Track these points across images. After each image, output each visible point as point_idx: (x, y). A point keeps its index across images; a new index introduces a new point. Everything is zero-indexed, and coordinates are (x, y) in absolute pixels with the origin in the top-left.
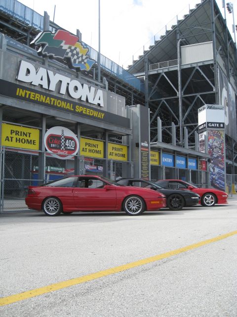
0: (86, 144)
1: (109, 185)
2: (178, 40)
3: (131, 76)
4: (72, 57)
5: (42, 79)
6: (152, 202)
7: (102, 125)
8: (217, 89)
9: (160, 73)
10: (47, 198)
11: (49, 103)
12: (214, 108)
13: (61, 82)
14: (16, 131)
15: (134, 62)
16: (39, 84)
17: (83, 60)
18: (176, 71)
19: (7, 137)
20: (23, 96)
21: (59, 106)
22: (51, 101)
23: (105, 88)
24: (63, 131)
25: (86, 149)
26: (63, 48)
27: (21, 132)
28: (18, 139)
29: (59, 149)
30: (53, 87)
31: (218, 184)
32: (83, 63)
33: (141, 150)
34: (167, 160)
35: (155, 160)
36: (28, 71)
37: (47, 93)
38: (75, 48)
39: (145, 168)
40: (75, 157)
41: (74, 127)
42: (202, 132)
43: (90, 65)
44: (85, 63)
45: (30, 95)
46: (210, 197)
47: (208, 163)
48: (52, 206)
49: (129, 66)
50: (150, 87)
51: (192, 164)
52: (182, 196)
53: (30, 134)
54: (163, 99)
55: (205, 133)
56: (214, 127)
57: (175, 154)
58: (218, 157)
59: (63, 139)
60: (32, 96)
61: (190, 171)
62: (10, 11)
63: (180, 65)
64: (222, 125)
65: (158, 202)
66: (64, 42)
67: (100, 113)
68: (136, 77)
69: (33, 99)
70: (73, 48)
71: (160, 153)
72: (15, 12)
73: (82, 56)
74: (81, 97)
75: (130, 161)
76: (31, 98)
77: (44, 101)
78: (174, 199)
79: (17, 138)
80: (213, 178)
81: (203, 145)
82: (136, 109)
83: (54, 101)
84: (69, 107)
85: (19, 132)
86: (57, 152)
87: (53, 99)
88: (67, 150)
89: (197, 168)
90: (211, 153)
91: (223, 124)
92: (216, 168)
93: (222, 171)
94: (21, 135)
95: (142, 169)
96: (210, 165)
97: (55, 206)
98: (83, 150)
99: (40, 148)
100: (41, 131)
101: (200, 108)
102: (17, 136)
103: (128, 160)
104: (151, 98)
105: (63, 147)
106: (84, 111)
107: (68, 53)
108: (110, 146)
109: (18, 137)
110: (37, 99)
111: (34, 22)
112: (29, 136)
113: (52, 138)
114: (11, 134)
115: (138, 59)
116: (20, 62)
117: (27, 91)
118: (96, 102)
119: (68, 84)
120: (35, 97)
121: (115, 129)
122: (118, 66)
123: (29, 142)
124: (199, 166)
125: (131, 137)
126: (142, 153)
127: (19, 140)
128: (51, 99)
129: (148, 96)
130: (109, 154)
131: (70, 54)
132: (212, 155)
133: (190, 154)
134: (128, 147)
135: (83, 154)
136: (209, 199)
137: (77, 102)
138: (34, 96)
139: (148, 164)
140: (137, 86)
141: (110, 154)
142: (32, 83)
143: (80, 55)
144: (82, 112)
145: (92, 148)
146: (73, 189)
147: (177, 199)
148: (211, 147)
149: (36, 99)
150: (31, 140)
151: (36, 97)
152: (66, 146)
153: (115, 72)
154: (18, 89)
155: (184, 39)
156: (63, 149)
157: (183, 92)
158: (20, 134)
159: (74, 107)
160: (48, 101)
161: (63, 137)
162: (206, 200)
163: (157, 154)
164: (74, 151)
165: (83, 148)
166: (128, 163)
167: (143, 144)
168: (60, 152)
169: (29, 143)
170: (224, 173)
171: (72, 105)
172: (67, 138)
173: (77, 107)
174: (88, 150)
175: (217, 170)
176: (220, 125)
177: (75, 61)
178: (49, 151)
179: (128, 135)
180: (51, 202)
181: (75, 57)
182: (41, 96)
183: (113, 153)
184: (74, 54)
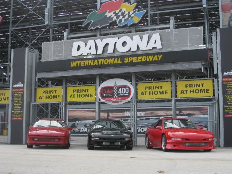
0: (145, 88)
4: (117, 20)
11: (97, 64)
16: (88, 53)
19: (71, 95)
20: (76, 66)
21: (106, 64)
22: (98, 62)
24: (115, 82)
26: (108, 16)
32: (130, 19)
36: (79, 48)
37: (97, 57)
38: (120, 11)
44: (132, 18)
45: (80, 63)
59: (115, 88)
60: (82, 63)
66: (108, 11)
67: (155, 56)
70: (118, 11)
73: (129, 12)
74: (131, 49)
76: (82, 65)
77: (92, 64)
83: (101, 62)
84: (117, 61)
86: (110, 100)
87: (100, 61)
88: (120, 96)
98: (142, 94)
105: (116, 95)
106: (134, 59)
107: (112, 18)
109: (79, 94)
110: (87, 64)
113: (105, 90)
114: (74, 93)
119: (116, 43)
127: (80, 96)
131: (115, 18)
142: (83, 54)
143: (126, 13)
144: (132, 61)
145: (154, 90)
149: (85, 65)
150: (89, 95)
151: (86, 63)
154: (72, 63)
158: (80, 91)
159: (122, 60)
160: (96, 63)
168: (112, 100)
169: (87, 97)
171: (120, 59)
173: (125, 59)
174: (148, 93)
177: (120, 21)
178: (102, 100)
181: (121, 17)
182: (90, 61)
183: (186, 91)
184: (120, 16)
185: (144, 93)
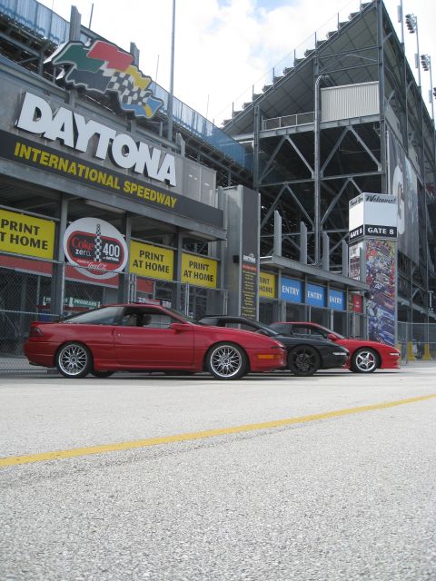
0: (142, 253)
1: (181, 322)
2: (317, 77)
3: (228, 139)
4: (120, 92)
5: (62, 129)
6: (260, 357)
7: (172, 220)
8: (384, 167)
9: (281, 137)
10: (65, 344)
11: (75, 174)
12: (379, 200)
13: (97, 135)
14: (12, 222)
15: (235, 114)
16: (58, 139)
17: (140, 99)
18: (312, 133)
20: (28, 157)
21: (92, 179)
22: (78, 169)
23: (179, 152)
24: (99, 226)
25: (141, 262)
26: (104, 74)
27: (21, 224)
28: (15, 237)
29: (91, 259)
30: (82, 145)
31: (383, 339)
32: (140, 103)
33: (243, 269)
34: (290, 291)
35: (268, 290)
36: (38, 113)
37: (71, 154)
38: (127, 77)
39: (249, 302)
40: (121, 276)
41: (120, 220)
42: (356, 243)
43: (152, 108)
44: (144, 104)
45: (39, 156)
46: (367, 356)
47: (365, 299)
48: (74, 360)
49: (226, 122)
50: (263, 161)
51: (336, 300)
52: (315, 348)
53: (37, 228)
54: (286, 184)
55: (361, 245)
56: (378, 235)
57: (304, 279)
58: (383, 289)
59: (98, 241)
60: (43, 158)
61: (332, 312)
62: (8, 10)
63: (319, 123)
64: (392, 232)
65: (271, 357)
66: (106, 63)
67: (168, 197)
68: (238, 141)
69: (46, 164)
70: (122, 75)
71: (277, 277)
72: (18, 12)
73: (139, 92)
74: (134, 167)
75: (222, 289)
76: (42, 162)
77: (65, 170)
78: (301, 355)
79: (12, 236)
80: (373, 328)
81: (358, 266)
82: (236, 194)
83: (84, 171)
84: (111, 182)
85: (16, 224)
86: (87, 265)
87: (82, 167)
88: (104, 261)
89: (345, 308)
90: (371, 281)
91: (395, 229)
92: (379, 310)
93: (391, 315)
94: (21, 230)
95: (243, 304)
96: (369, 304)
97: (80, 360)
98: (136, 263)
99: (56, 255)
100: (58, 224)
101: (354, 200)
102: (13, 232)
103: (218, 286)
104: (264, 182)
105: (98, 257)
106: (139, 191)
107: (113, 84)
108: (186, 259)
109: (15, 233)
110: (53, 165)
111: (53, 32)
112: (36, 234)
113: (78, 239)
114: (2, 227)
115: (242, 109)
116: (24, 94)
117: (34, 150)
118: (162, 177)
119: (111, 140)
120: (48, 162)
121: (196, 228)
122: (205, 121)
123: (35, 244)
124: (348, 303)
125: (225, 245)
126: (243, 275)
127: (17, 239)
128: (79, 166)
129: (259, 178)
130: (183, 273)
131: (116, 87)
132: (373, 285)
133: (332, 281)
134: (219, 263)
135: (134, 270)
136: (365, 359)
137: (127, 174)
138: (47, 159)
139: (255, 296)
140: (239, 158)
141: (186, 274)
142: (45, 136)
143: (135, 89)
144: (135, 193)
145: (152, 262)
146: (114, 329)
147: (307, 356)
148: (371, 271)
149: (50, 165)
150: (39, 241)
151: (51, 161)
152: (103, 255)
153: (200, 131)
154: (18, 145)
155: (327, 76)
156: (98, 260)
157: (322, 172)
158: (18, 227)
159: (121, 184)
160: (73, 169)
161: (98, 237)
162: (360, 360)
163: (271, 278)
164: (118, 264)
165: (136, 261)
166: (218, 292)
167: (246, 258)
168: (91, 266)
169: (35, 246)
170: (394, 318)
171: (116, 179)
172: (106, 240)
173: (127, 183)
174: (144, 265)
175: (381, 313)
176: (389, 232)
177: (125, 98)
178: (71, 262)
179: (219, 240)
180: (71, 352)
181: (127, 92)
182: (62, 160)
183: (190, 272)
184: (125, 87)
185: (139, 263)
